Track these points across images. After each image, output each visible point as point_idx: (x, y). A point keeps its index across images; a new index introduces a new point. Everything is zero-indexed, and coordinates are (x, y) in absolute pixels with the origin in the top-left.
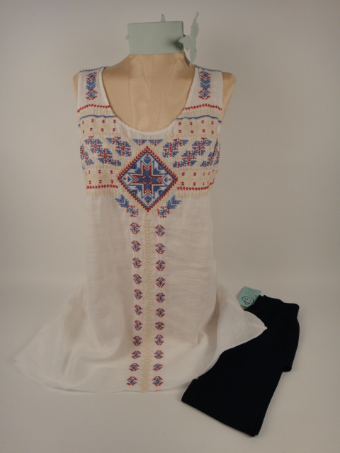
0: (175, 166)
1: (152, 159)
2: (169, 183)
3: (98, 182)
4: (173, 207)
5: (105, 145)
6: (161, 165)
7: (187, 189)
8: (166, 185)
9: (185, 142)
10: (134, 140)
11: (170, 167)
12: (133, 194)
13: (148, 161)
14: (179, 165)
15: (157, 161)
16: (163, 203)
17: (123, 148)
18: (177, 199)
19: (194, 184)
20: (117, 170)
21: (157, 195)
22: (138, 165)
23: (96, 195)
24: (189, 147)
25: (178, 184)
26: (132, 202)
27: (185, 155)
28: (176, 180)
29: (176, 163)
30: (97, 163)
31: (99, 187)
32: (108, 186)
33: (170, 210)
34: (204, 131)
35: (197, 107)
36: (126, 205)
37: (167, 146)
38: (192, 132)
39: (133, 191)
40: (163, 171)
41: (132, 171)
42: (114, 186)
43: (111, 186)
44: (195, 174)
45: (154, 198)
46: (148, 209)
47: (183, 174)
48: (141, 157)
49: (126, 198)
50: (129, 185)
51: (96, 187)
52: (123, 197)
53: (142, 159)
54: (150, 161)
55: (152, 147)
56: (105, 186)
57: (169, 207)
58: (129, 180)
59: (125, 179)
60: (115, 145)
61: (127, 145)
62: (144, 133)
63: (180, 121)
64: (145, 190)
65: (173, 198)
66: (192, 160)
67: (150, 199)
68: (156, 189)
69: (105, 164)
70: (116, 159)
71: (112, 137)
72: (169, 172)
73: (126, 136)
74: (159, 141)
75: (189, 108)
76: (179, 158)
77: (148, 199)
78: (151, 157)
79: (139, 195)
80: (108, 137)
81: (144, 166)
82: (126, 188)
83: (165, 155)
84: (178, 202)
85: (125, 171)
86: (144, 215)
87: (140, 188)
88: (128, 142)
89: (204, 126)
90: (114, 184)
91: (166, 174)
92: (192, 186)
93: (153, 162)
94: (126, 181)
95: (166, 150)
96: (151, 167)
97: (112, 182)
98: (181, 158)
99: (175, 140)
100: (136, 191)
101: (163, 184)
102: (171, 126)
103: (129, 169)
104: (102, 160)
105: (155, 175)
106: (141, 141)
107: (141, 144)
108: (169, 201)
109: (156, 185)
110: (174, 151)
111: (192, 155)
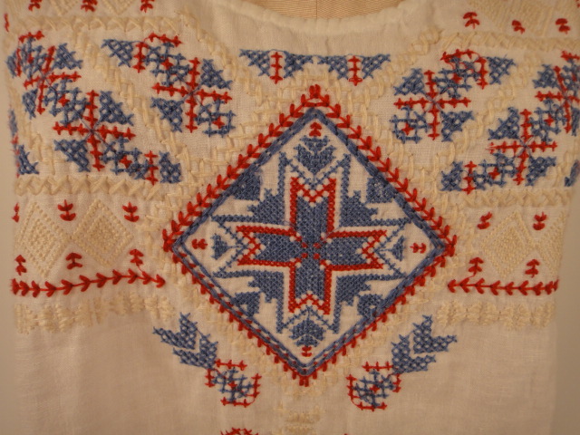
0: (450, 182)
1: (341, 151)
2: (410, 263)
3: (62, 263)
4: (418, 365)
5: (94, 76)
6: (386, 180)
7: (494, 288)
8: (398, 274)
9: (500, 67)
10: (245, 53)
11: (428, 187)
12: (240, 312)
13: (315, 158)
14: (471, 178)
15: (365, 161)
16: (378, 348)
17: (191, 93)
18: (438, 331)
19: (533, 268)
20: (161, 205)
21: (351, 316)
22: (269, 176)
23: (53, 326)
24: (521, 93)
25: (455, 267)
26: (232, 345)
27: (507, 128)
28: (450, 249)
29: (457, 167)
30: (53, 166)
31: (68, 287)
32: (117, 277)
33: (404, 377)
36: (206, 357)
37: (411, 84)
38: (517, 26)
39: (241, 299)
40: (391, 210)
41: (237, 206)
42: (147, 279)
43: (133, 277)
44: (539, 222)
45: (335, 328)
46: (303, 376)
47: (484, 223)
48: (284, 138)
49: (203, 329)
50: (223, 273)
51: (51, 290)
52: (188, 325)
53: (289, 150)
54: (328, 156)
55: (339, 90)
56: (101, 280)
57: (404, 362)
58: (220, 249)
59: (201, 245)
60: (148, 78)
61: (213, 76)
64: (293, 294)
65: (424, 328)
66: (537, 154)
67: (320, 334)
68: (349, 290)
69: (94, 174)
70: (157, 149)
71: (135, 35)
72: (418, 212)
73: (208, 33)
74: (373, 63)
76: (473, 146)
77: (308, 334)
78: (335, 141)
79: (266, 315)
80: (117, 34)
81: (296, 186)
82: (206, 289)
83: (406, 131)
84: (442, 344)
85: (201, 209)
86: (286, 399)
87: (271, 286)
88: (219, 63)
90: (146, 267)
91: (401, 223)
92: (519, 277)
94: (207, 258)
95: (410, 105)
96: (331, 187)
97: (137, 256)
98: (485, 143)
99: (447, 58)
100: (252, 300)
101: (385, 271)
103: (220, 200)
104: (75, 154)
105: (349, 229)
106: (282, 62)
107: (282, 73)
108: (404, 339)
109: (351, 273)
110: (448, 108)
111: (536, 133)
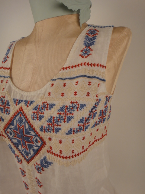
0: (41, 130)
1: (24, 120)
2: (39, 144)
4: (46, 167)
8: (37, 146)
10: (14, 99)
11: (38, 130)
14: (45, 130)
15: (28, 123)
16: (38, 160)
17: (5, 107)
18: (48, 160)
19: (61, 152)
20: (2, 125)
21: (32, 152)
22: (15, 123)
24: (54, 113)
26: (16, 152)
27: (50, 120)
28: (45, 143)
29: (42, 127)
34: (76, 93)
35: (75, 66)
37: (36, 108)
38: (63, 94)
39: (16, 143)
40: (33, 133)
41: (12, 127)
42: (4, 136)
44: (60, 142)
45: (30, 154)
46: (28, 161)
47: (50, 139)
48: (16, 116)
49: (12, 147)
52: (10, 146)
53: (17, 119)
54: (22, 121)
55: (25, 108)
57: (42, 165)
59: (8, 132)
61: (8, 104)
62: (23, 93)
63: (53, 82)
64: (23, 145)
65: (45, 159)
66: (56, 127)
68: (30, 146)
72: (37, 135)
75: (66, 68)
78: (23, 118)
81: (18, 125)
82: (11, 140)
83: (33, 118)
84: (49, 164)
85: (7, 127)
86: (26, 165)
87: (19, 142)
88: (9, 101)
89: (77, 88)
90: (3, 134)
91: (35, 136)
92: (58, 153)
93: (25, 123)
94: (9, 135)
95: (34, 113)
96: (23, 127)
97: (2, 132)
98: (46, 123)
99: (43, 103)
101: (35, 145)
102: (45, 87)
105: (27, 135)
106: (18, 102)
107: (17, 104)
108: (42, 160)
109: (29, 143)
110: (40, 114)
111: (56, 122)
